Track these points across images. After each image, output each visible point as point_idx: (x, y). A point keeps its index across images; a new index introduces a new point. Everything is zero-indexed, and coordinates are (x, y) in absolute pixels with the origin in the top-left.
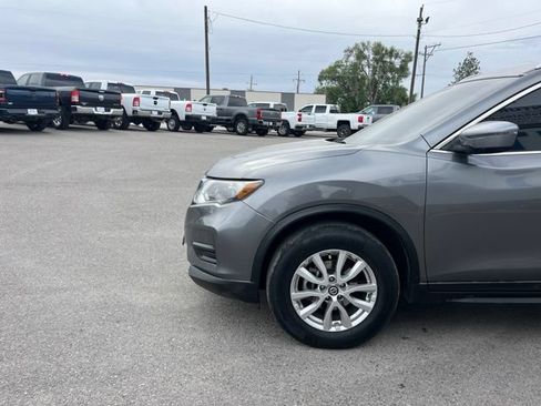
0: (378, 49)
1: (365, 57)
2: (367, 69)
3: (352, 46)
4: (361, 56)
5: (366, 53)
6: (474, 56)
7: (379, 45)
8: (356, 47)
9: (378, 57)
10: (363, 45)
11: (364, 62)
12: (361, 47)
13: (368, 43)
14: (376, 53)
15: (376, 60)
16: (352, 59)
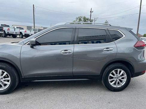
1: (81, 20)
3: (78, 17)
4: (80, 20)
5: (81, 19)
6: (107, 21)
7: (85, 17)
8: (79, 17)
9: (84, 20)
12: (80, 17)
13: (82, 16)
14: (84, 19)
16: (78, 20)
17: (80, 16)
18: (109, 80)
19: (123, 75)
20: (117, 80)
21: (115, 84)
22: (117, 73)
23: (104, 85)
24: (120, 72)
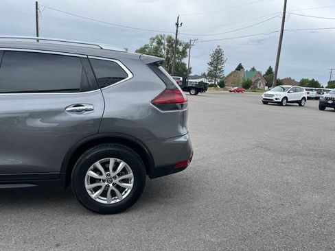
1: (162, 44)
2: (163, 51)
3: (154, 36)
4: (160, 43)
7: (170, 37)
8: (157, 37)
9: (169, 44)
10: (161, 36)
11: (162, 47)
12: (160, 38)
13: (164, 35)
14: (169, 42)
15: (169, 46)
16: (155, 44)
17: (158, 34)
18: (88, 187)
20: (108, 186)
22: (107, 169)
24: (117, 164)
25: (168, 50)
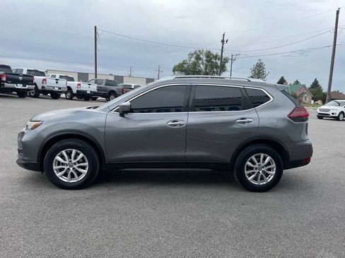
0: (209, 55)
1: (200, 59)
2: (201, 66)
3: (193, 52)
4: (198, 58)
5: (201, 56)
7: (209, 52)
8: (195, 52)
9: (208, 59)
10: (200, 51)
11: (200, 62)
12: (198, 53)
13: (203, 50)
14: (207, 57)
15: (207, 61)
16: (193, 59)
18: (246, 172)
19: (269, 164)
20: (259, 172)
21: (255, 179)
22: (259, 161)
23: (237, 180)
24: (265, 159)
25: (206, 65)
